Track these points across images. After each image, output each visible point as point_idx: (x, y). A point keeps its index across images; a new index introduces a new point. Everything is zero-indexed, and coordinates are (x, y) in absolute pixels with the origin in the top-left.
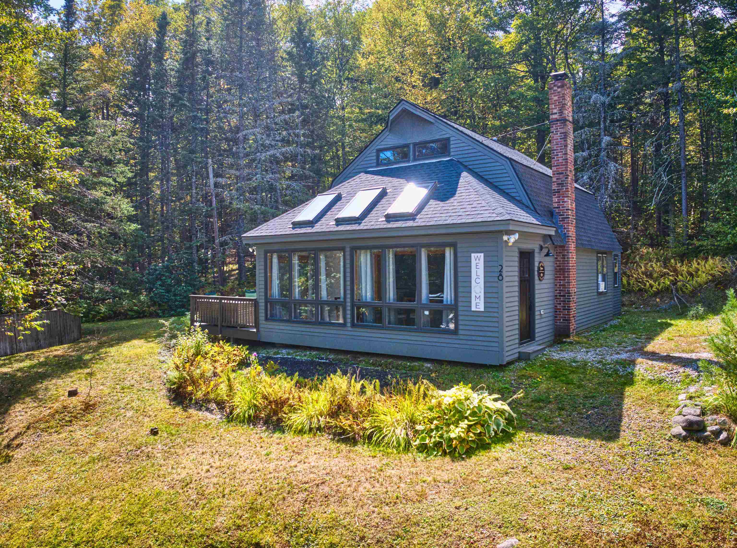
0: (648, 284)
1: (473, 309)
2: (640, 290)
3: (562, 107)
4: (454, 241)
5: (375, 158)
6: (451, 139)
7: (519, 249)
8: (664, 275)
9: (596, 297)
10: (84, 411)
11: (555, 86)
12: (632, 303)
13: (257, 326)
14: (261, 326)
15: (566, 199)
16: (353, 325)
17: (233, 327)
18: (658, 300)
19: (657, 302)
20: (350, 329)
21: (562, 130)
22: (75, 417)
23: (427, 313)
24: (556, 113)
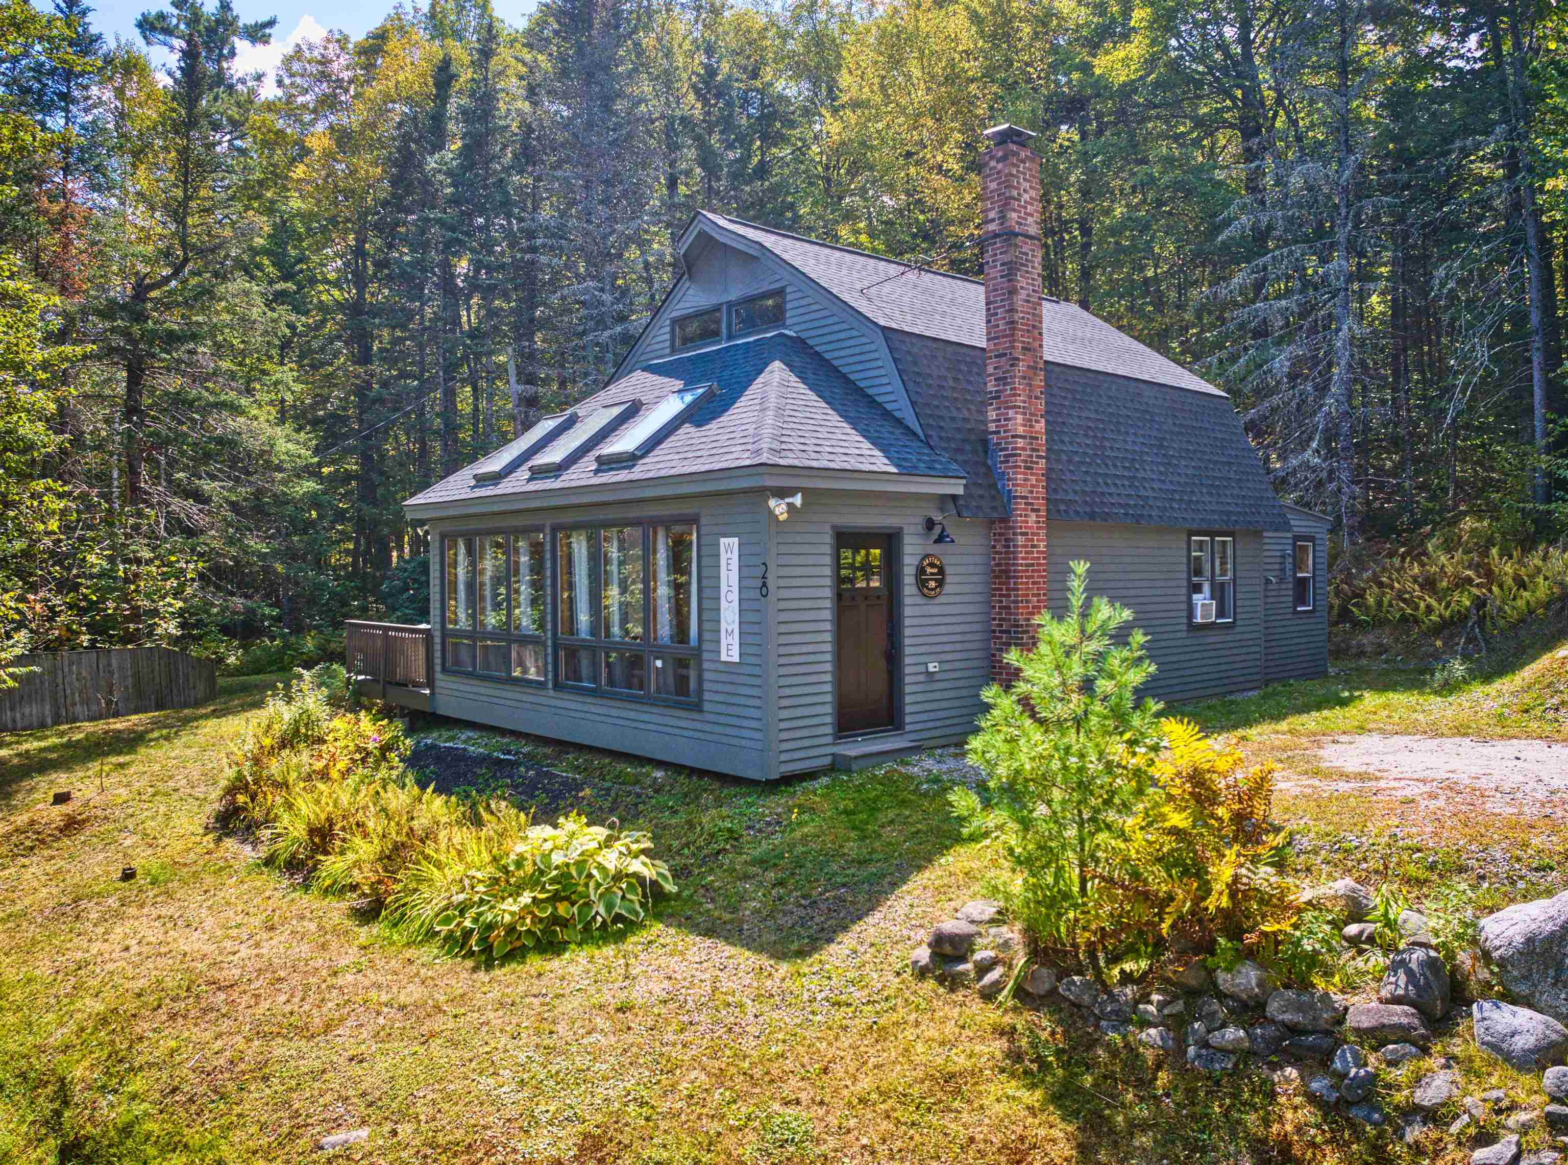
0: (1422, 605)
1: (724, 657)
2: (1404, 619)
3: (1006, 204)
4: (696, 511)
5: (668, 336)
6: (788, 290)
7: (834, 527)
8: (1463, 583)
9: (1184, 634)
10: (61, 831)
11: (991, 158)
12: (1381, 649)
13: (430, 683)
14: (438, 683)
15: (1011, 413)
16: (557, 686)
17: (398, 684)
18: (1439, 643)
19: (1437, 649)
20: (551, 693)
21: (1006, 258)
22: (43, 842)
23: (659, 663)
24: (993, 220)
